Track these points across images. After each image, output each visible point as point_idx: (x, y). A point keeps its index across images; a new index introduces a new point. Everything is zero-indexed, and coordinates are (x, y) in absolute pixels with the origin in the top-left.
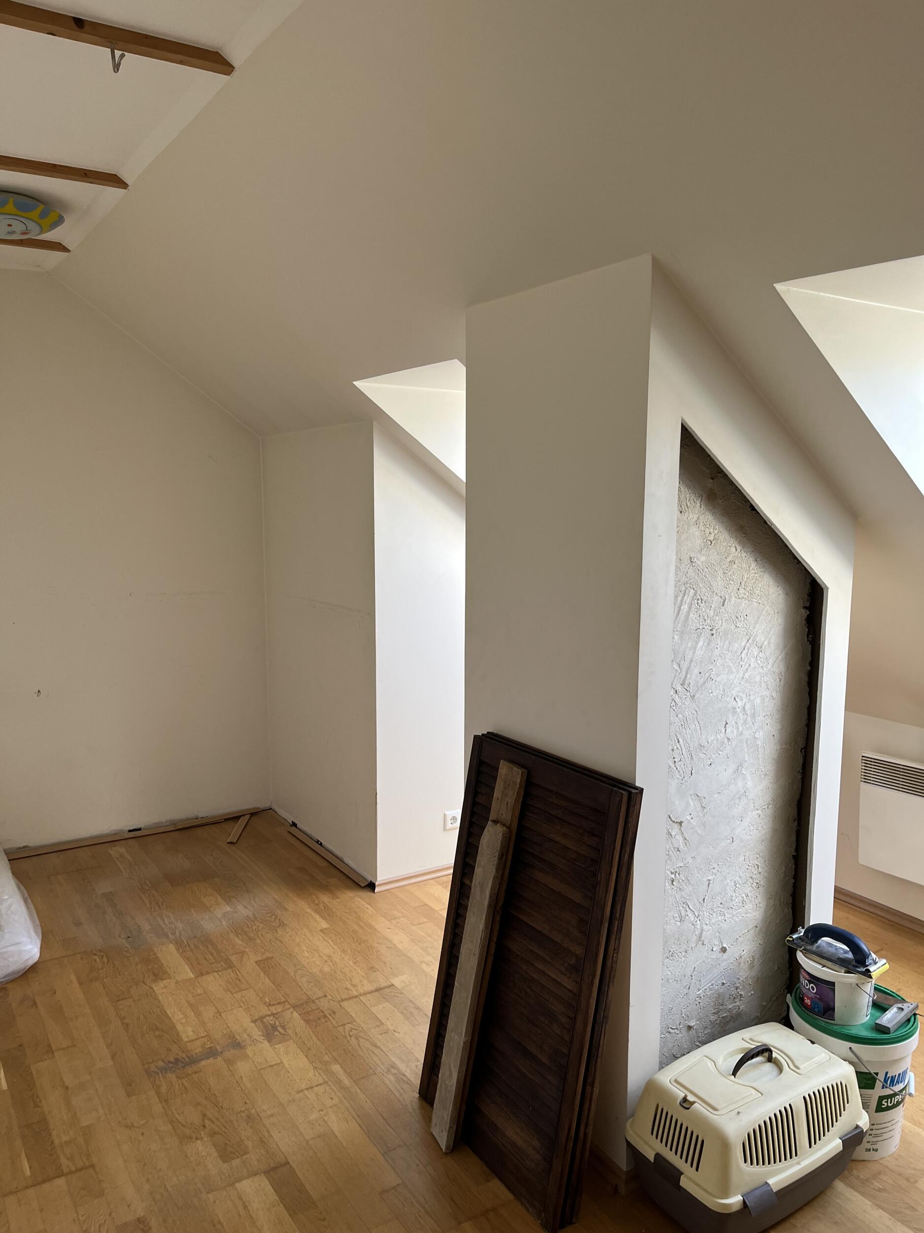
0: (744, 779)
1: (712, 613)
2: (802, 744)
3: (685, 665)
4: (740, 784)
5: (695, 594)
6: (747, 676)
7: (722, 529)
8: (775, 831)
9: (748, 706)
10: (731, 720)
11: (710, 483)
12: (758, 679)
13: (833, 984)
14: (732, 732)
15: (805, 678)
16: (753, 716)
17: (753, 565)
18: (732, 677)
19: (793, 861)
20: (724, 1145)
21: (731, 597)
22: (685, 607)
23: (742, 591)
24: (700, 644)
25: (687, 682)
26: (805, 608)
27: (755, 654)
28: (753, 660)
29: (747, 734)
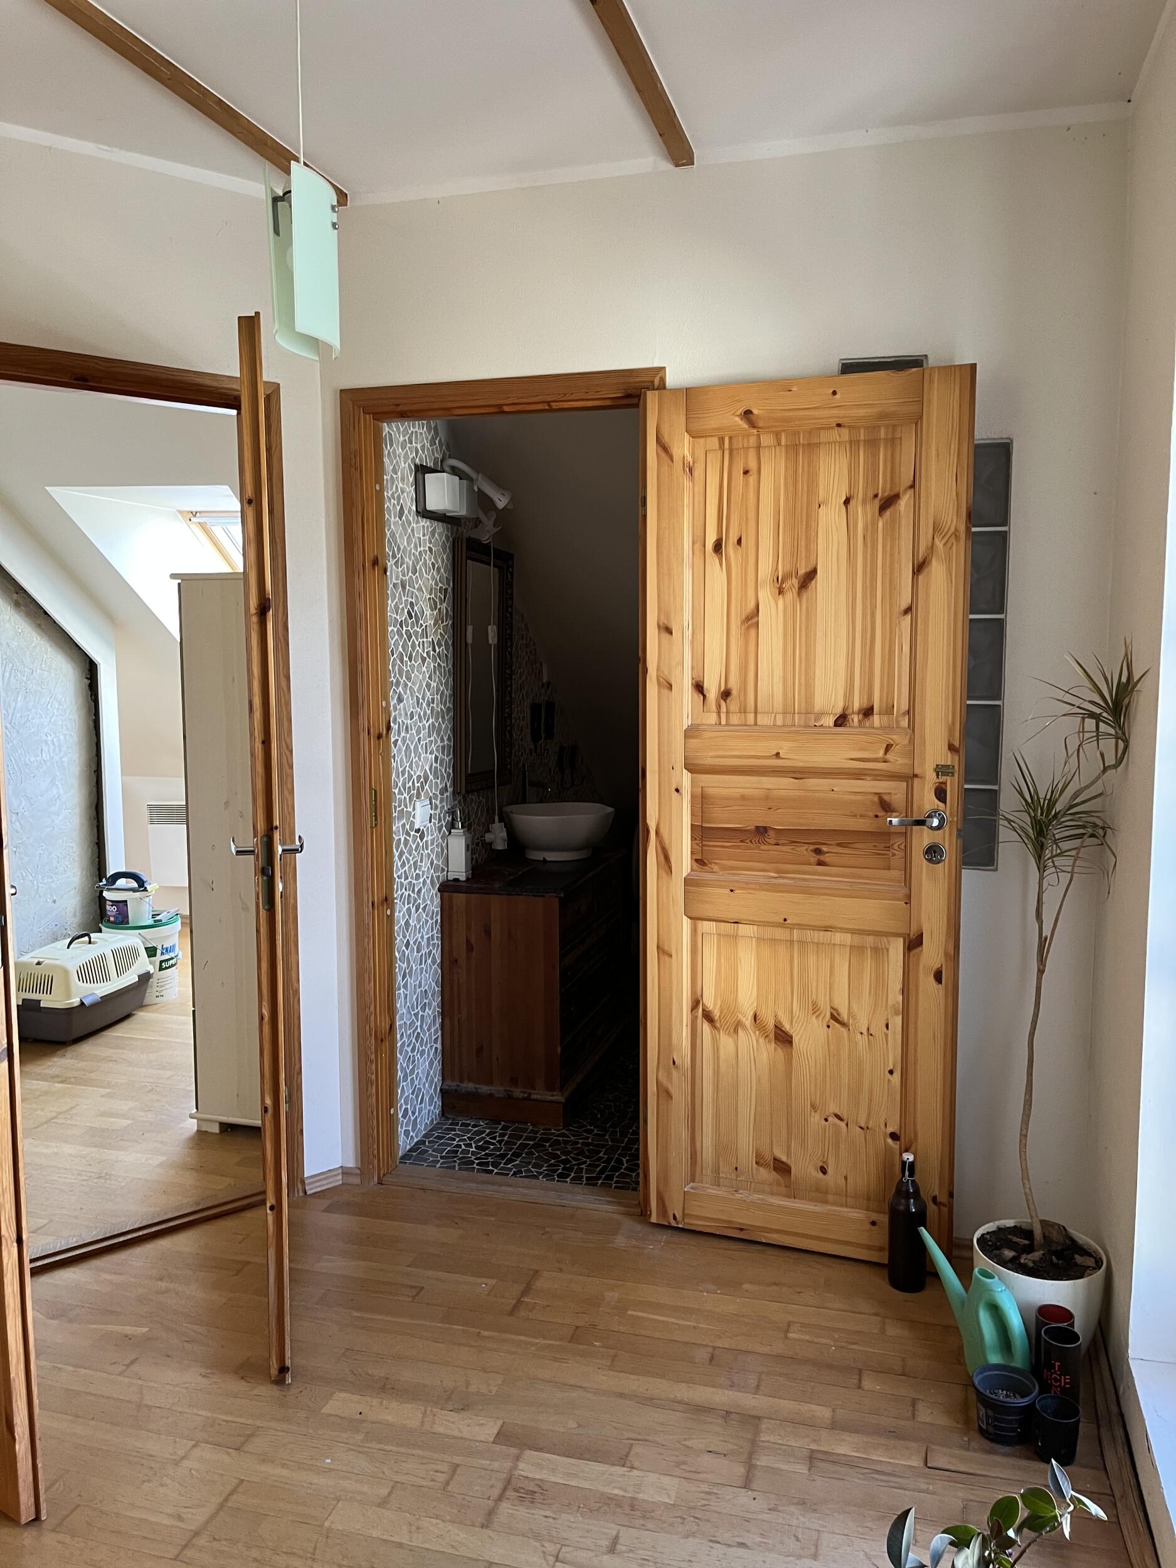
0: (57, 788)
1: (25, 679)
2: (94, 767)
3: (11, 711)
4: (55, 791)
5: (13, 666)
6: (52, 720)
7: (26, 626)
8: (82, 824)
9: (55, 740)
10: (45, 749)
11: (15, 596)
12: (60, 723)
13: (126, 901)
14: (46, 756)
15: (92, 724)
16: (60, 746)
17: (49, 649)
18: (43, 720)
19: (96, 846)
20: (66, 972)
21: (36, 669)
22: (7, 674)
23: (43, 666)
24: (20, 698)
25: (13, 722)
26: (87, 678)
27: (57, 706)
28: (55, 710)
29: (57, 758)
